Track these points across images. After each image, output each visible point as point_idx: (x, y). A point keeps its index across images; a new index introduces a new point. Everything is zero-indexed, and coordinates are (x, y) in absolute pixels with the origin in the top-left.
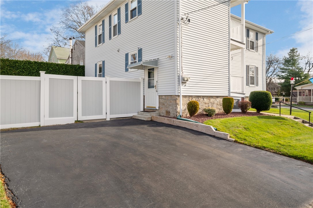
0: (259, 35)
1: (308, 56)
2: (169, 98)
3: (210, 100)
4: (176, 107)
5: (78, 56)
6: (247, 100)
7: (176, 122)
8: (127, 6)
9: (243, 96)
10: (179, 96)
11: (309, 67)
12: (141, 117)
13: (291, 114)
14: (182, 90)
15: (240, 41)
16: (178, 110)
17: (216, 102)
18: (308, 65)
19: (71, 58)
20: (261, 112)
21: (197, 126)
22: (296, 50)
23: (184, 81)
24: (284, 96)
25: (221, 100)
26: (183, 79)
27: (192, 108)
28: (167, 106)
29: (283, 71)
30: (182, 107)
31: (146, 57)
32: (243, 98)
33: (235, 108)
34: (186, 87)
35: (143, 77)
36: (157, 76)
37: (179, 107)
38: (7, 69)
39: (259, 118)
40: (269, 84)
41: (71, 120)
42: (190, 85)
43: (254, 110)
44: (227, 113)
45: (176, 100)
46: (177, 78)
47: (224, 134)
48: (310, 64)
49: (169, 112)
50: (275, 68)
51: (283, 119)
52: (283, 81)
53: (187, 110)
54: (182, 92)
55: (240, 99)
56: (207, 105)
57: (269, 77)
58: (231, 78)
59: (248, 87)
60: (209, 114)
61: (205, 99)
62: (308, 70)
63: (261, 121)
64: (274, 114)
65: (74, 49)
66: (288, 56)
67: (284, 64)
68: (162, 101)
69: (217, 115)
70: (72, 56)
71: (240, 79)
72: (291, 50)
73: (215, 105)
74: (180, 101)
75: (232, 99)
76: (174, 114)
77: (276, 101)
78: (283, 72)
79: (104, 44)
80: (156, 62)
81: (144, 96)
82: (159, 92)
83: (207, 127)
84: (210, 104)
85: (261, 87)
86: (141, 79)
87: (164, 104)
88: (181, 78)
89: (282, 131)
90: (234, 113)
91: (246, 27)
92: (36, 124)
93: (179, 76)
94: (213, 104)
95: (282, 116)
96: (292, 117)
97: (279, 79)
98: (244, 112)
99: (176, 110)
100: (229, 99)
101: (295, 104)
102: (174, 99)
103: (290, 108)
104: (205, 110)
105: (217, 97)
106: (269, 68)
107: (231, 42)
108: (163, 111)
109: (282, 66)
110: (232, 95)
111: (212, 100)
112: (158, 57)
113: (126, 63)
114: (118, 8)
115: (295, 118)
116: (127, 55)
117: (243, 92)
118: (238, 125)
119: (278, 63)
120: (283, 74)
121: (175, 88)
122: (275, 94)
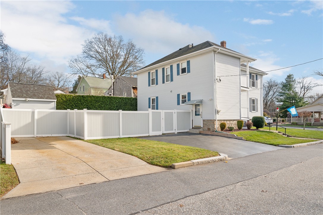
0: (258, 76)
1: (303, 82)
2: (210, 121)
3: (230, 122)
4: (214, 126)
5: (120, 89)
6: (251, 121)
7: (216, 133)
8: (178, 65)
9: (248, 119)
10: (215, 120)
11: (304, 91)
12: (194, 132)
13: (277, 130)
14: (217, 117)
15: (246, 86)
16: (215, 127)
17: (233, 123)
18: (302, 90)
19: (113, 89)
20: (259, 129)
21: (227, 134)
22: (292, 76)
23: (218, 112)
24: (282, 117)
25: (236, 122)
26: (218, 111)
27: (223, 127)
28: (209, 125)
29: (281, 94)
30: (217, 126)
31: (194, 98)
32: (248, 121)
33: (244, 127)
34: (219, 115)
35: (192, 109)
36: (201, 109)
37: (215, 126)
38: (93, 102)
39: (257, 131)
40: (269, 107)
41: (160, 133)
42: (221, 114)
43: (255, 128)
44: (240, 129)
45: (214, 122)
46: (214, 110)
47: (241, 137)
48: (305, 88)
49: (210, 129)
50: (275, 92)
51: (272, 132)
52: (282, 103)
53: (220, 127)
54: (217, 118)
55: (247, 121)
56: (229, 125)
57: (269, 100)
58: (241, 109)
59: (251, 112)
60: (231, 129)
61: (228, 122)
62: (303, 94)
63: (259, 133)
64: (266, 130)
65: (116, 83)
66: (285, 82)
67: (282, 89)
68: (205, 123)
69: (235, 130)
70: (113, 88)
71: (247, 109)
72: (288, 76)
73: (233, 125)
74: (216, 123)
75: (243, 121)
76: (213, 129)
77: (274, 122)
78: (282, 96)
79: (157, 86)
80: (201, 101)
81: (192, 120)
82: (203, 118)
83: (233, 135)
84: (230, 124)
85: (259, 113)
86: (191, 110)
87: (206, 125)
88: (216, 110)
89: (268, 137)
90: (243, 129)
91: (249, 72)
92: (147, 135)
93: (215, 110)
94: (232, 124)
95: (271, 131)
96: (277, 131)
97: (278, 102)
98: (249, 128)
99: (214, 127)
100: (241, 121)
101: (289, 124)
102: (213, 121)
103: (276, 127)
104: (228, 128)
105: (234, 120)
106: (269, 92)
107: (242, 88)
108: (206, 128)
109: (281, 91)
110: (242, 119)
111: (231, 122)
112: (202, 99)
113: (178, 100)
114: (171, 65)
115: (279, 132)
116: (178, 95)
117: (248, 117)
118: (247, 134)
119: (277, 87)
120: (281, 97)
121: (214, 116)
122: (275, 115)
